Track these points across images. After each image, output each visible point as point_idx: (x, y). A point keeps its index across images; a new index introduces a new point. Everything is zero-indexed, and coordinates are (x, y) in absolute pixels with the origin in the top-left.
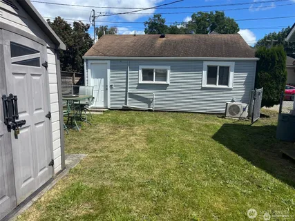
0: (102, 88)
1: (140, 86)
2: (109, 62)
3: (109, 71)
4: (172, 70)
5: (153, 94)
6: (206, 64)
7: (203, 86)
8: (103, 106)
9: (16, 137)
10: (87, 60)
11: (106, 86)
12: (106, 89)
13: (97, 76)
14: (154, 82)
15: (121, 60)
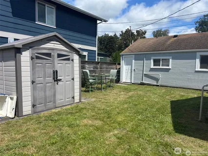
0: (130, 71)
1: (152, 70)
2: (134, 56)
3: (133, 61)
4: (173, 59)
5: (160, 75)
6: (198, 54)
7: (196, 70)
8: (129, 82)
9: (57, 84)
10: (122, 55)
11: (131, 70)
12: (131, 72)
13: (127, 64)
14: (161, 67)
15: (141, 54)
